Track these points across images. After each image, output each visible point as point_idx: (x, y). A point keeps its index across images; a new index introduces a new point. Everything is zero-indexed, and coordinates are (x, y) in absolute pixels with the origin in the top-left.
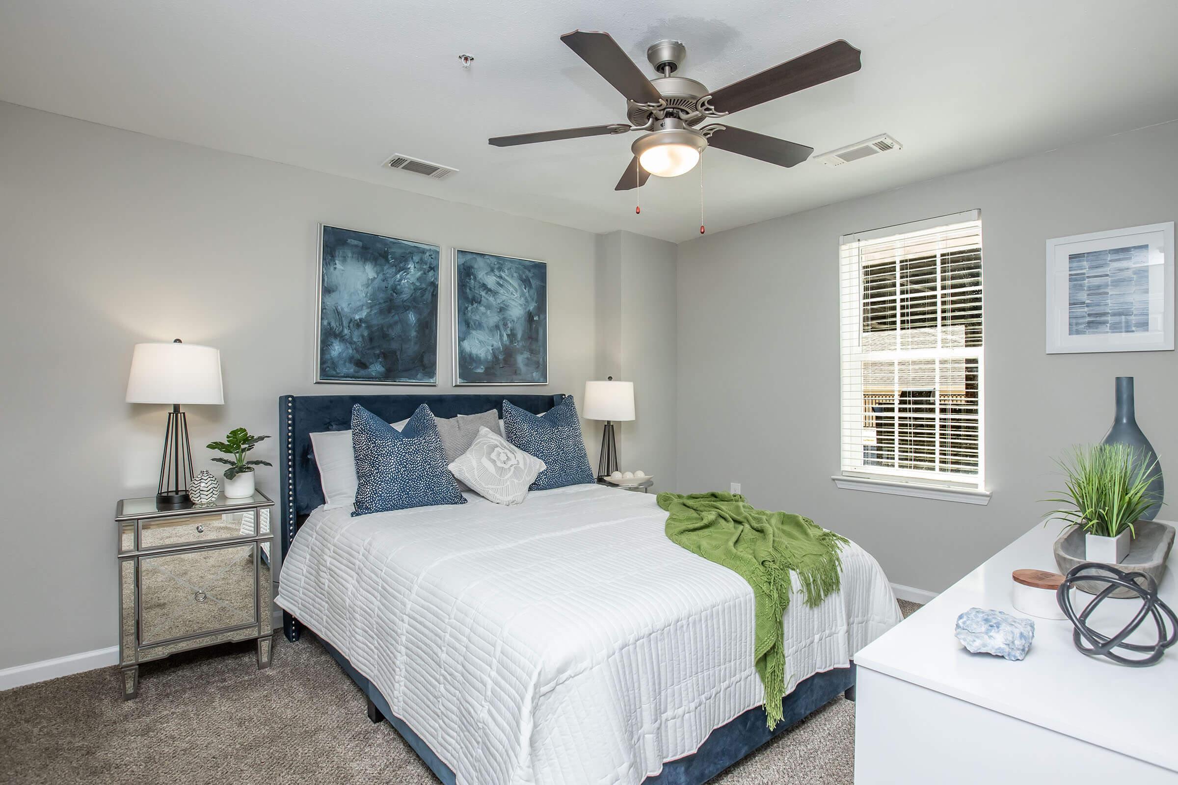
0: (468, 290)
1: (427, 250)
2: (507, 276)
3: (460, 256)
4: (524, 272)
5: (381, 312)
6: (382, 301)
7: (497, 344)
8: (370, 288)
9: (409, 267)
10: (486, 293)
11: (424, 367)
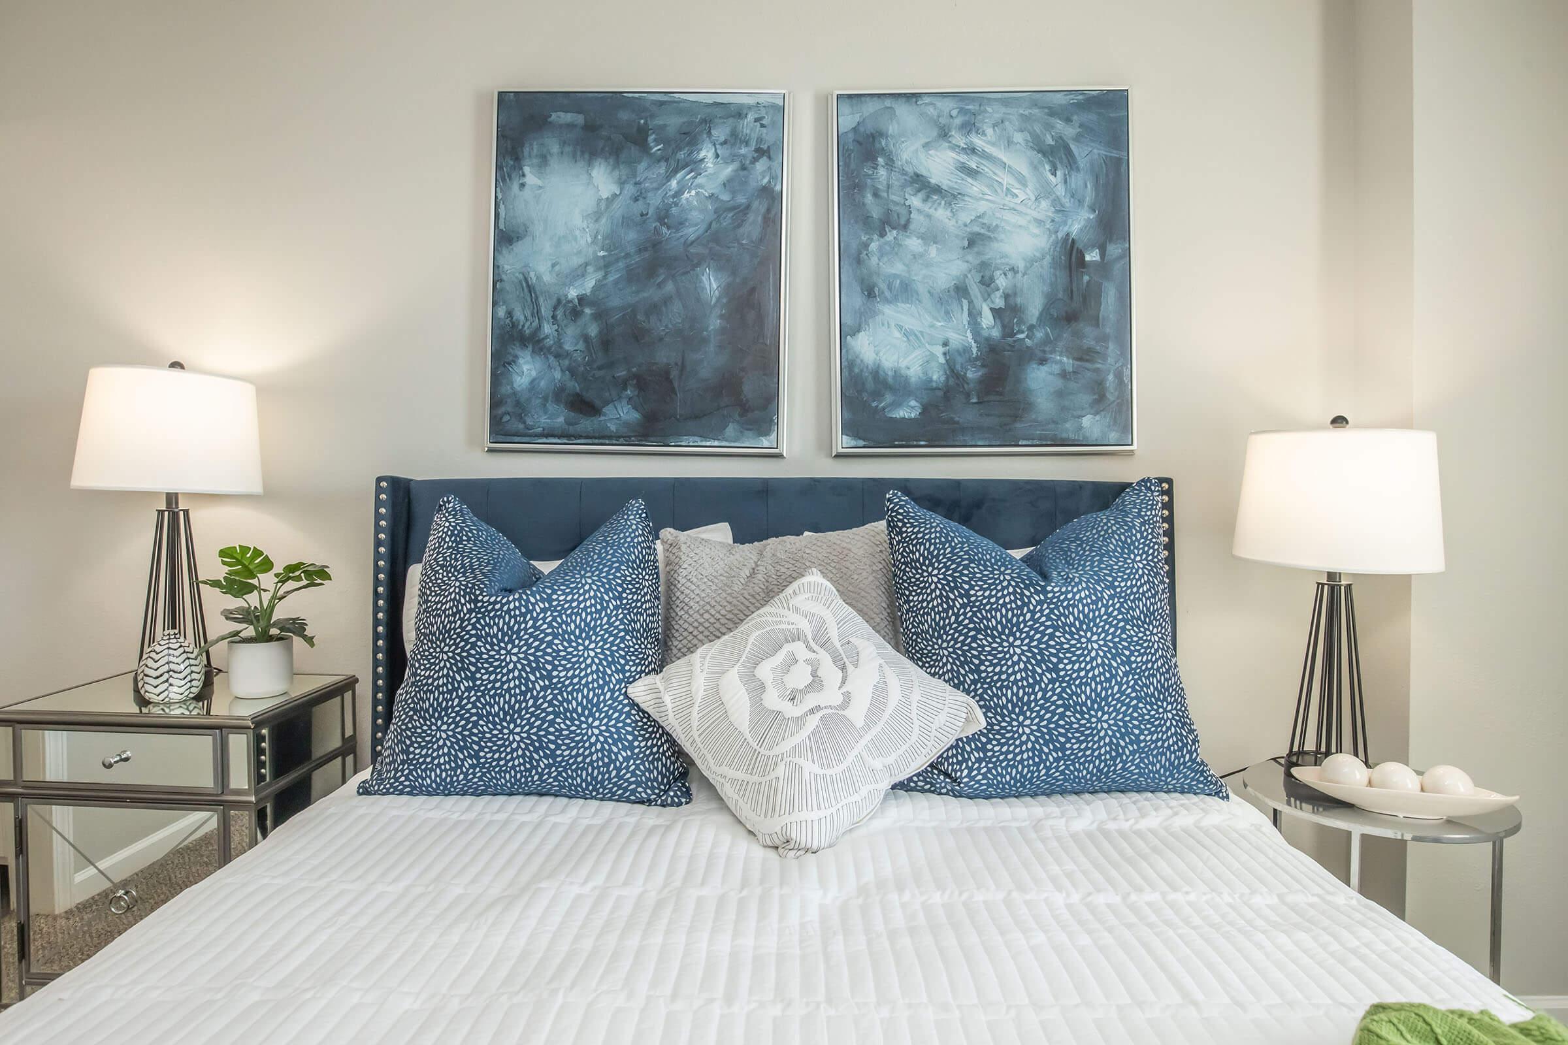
0: (869, 198)
1: (750, 108)
2: (993, 144)
3: (846, 108)
4: (1049, 127)
5: (631, 276)
6: (631, 249)
7: (961, 336)
8: (603, 220)
9: (701, 155)
10: (925, 200)
11: (744, 408)
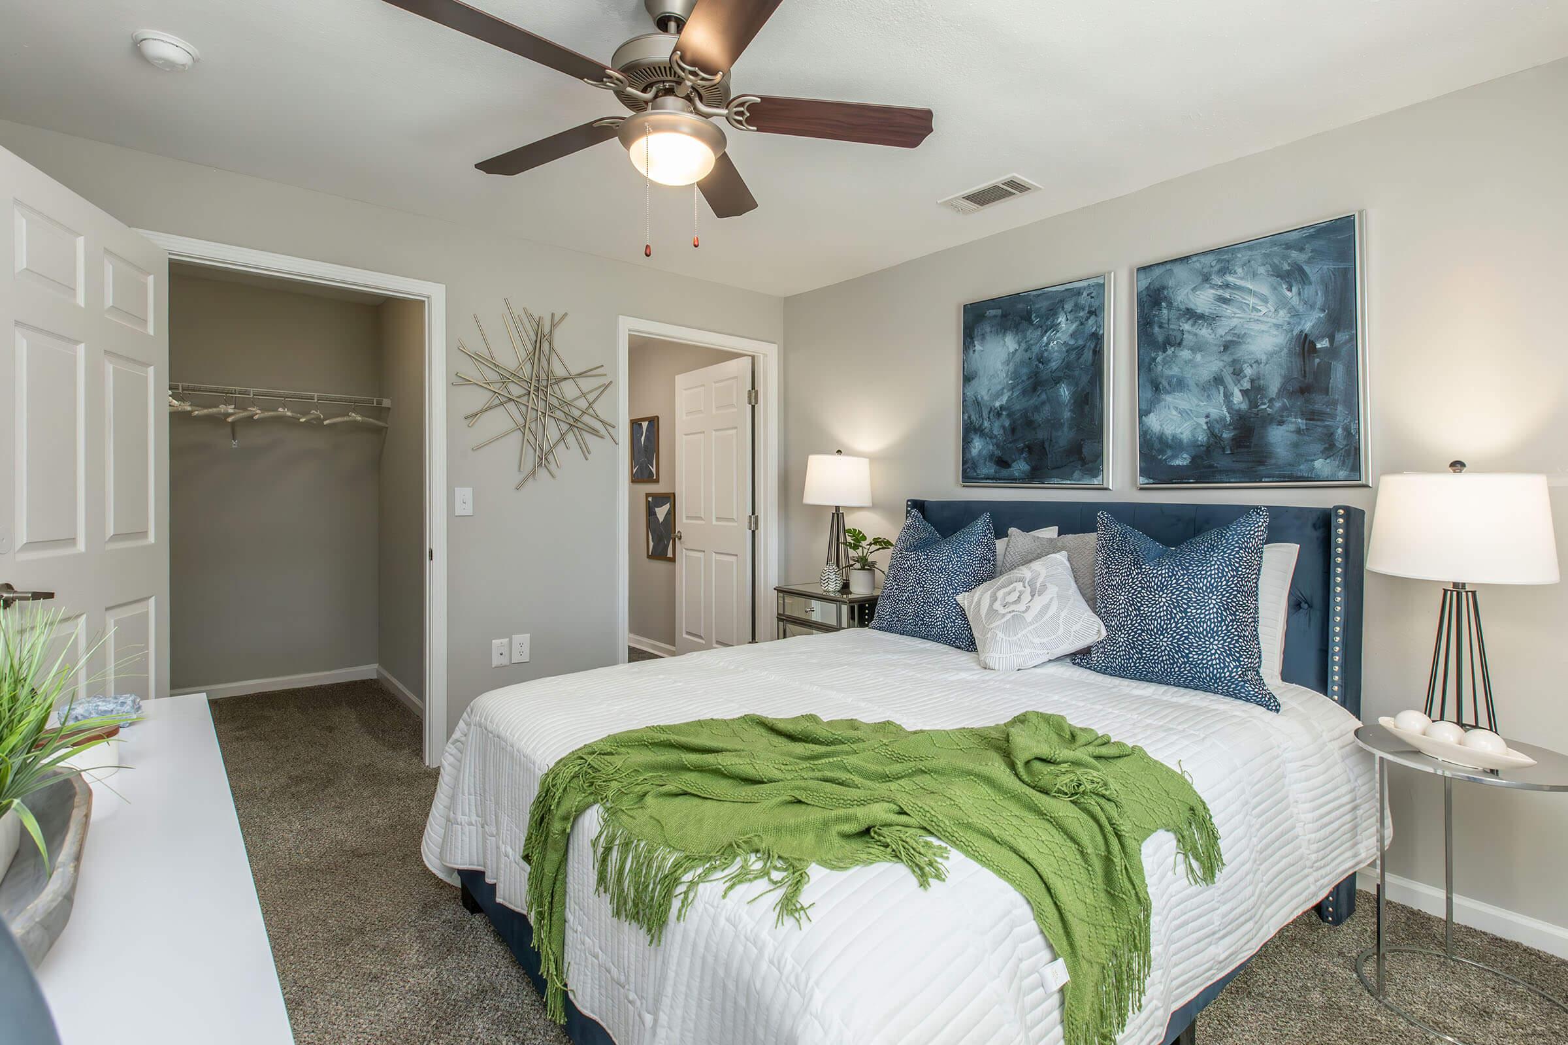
0: (1156, 329)
1: (1085, 288)
2: (1242, 279)
3: (1142, 276)
4: (1285, 257)
5: (1024, 393)
6: (1024, 378)
7: (1217, 409)
8: (1011, 364)
9: (1059, 321)
10: (1193, 325)
11: (1083, 461)
